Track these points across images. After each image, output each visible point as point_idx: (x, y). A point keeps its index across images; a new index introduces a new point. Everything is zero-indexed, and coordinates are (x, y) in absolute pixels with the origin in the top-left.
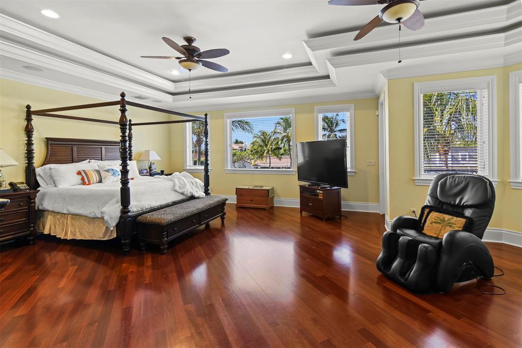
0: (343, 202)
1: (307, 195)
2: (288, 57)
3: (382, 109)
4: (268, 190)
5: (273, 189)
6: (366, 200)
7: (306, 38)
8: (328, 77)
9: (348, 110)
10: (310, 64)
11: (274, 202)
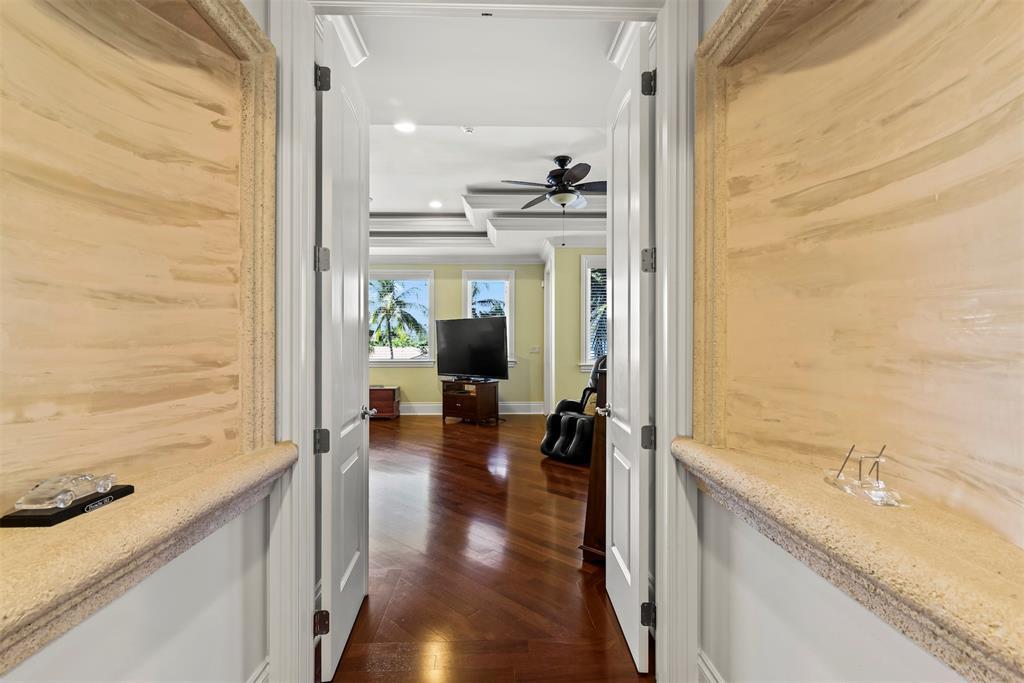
0: (500, 404)
1: (451, 393)
2: (436, 206)
3: (548, 279)
4: (394, 390)
5: (399, 389)
6: (528, 399)
7: (465, 193)
8: (484, 234)
9: (507, 278)
10: (463, 215)
11: (400, 409)
